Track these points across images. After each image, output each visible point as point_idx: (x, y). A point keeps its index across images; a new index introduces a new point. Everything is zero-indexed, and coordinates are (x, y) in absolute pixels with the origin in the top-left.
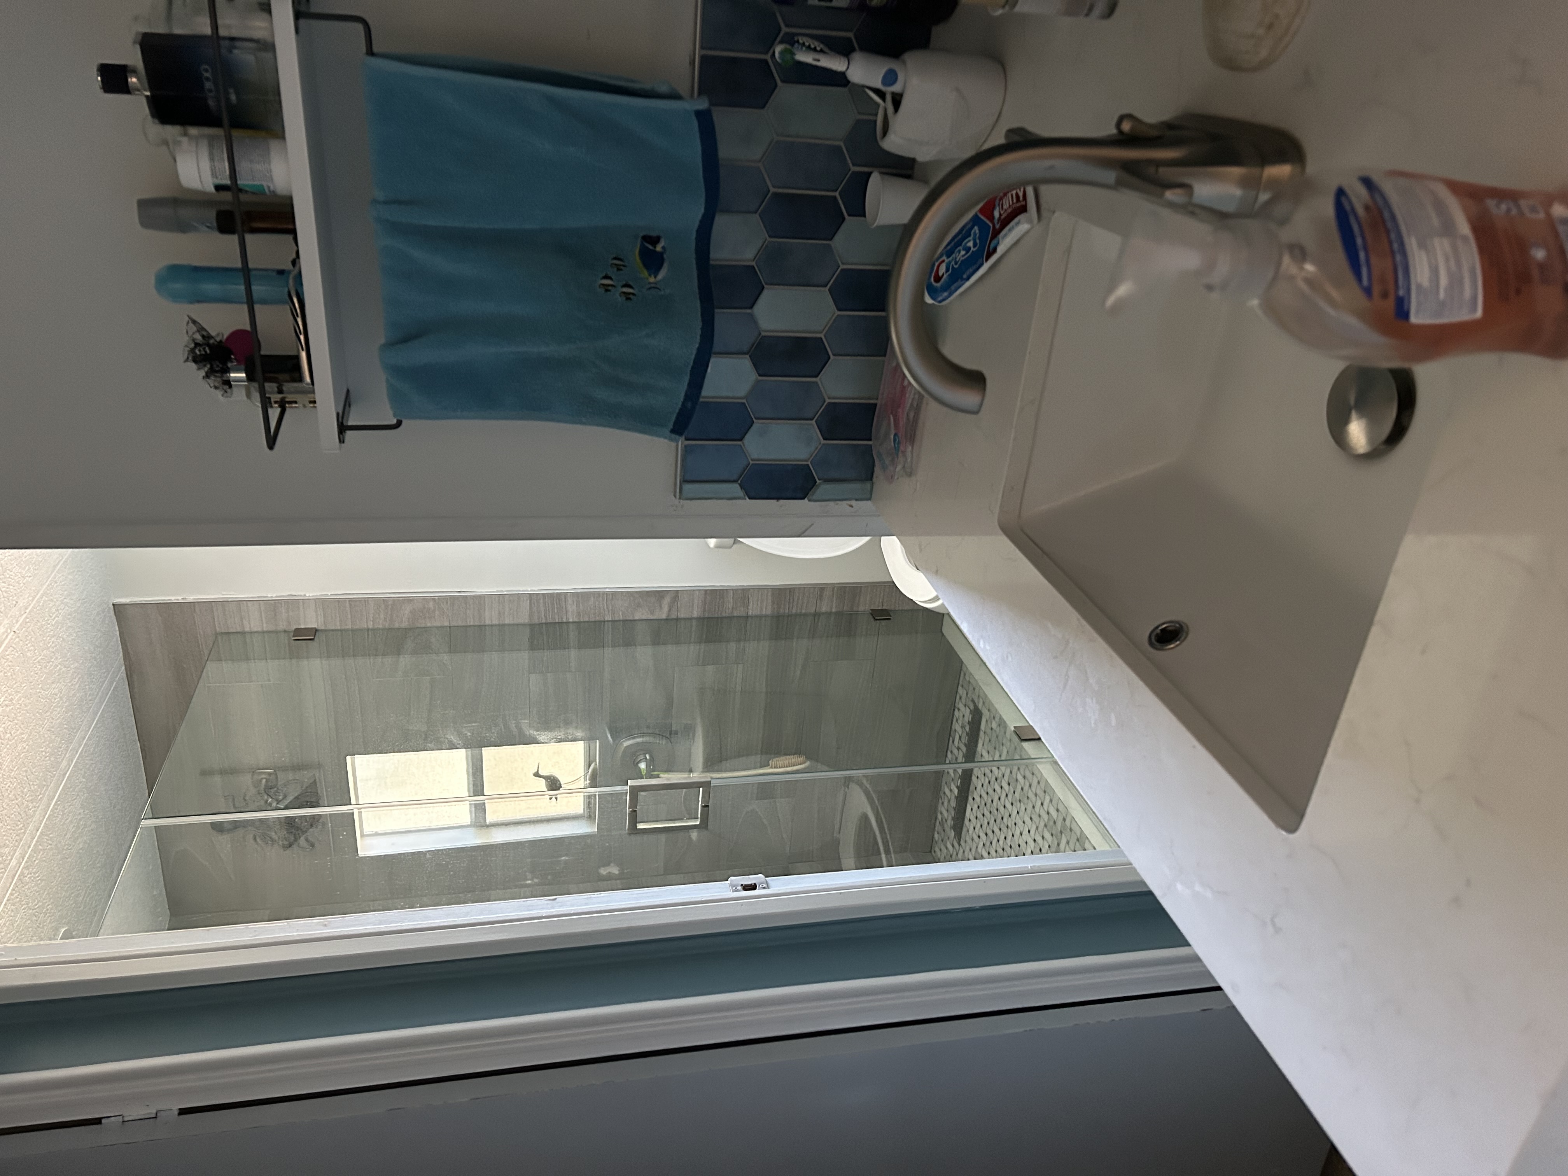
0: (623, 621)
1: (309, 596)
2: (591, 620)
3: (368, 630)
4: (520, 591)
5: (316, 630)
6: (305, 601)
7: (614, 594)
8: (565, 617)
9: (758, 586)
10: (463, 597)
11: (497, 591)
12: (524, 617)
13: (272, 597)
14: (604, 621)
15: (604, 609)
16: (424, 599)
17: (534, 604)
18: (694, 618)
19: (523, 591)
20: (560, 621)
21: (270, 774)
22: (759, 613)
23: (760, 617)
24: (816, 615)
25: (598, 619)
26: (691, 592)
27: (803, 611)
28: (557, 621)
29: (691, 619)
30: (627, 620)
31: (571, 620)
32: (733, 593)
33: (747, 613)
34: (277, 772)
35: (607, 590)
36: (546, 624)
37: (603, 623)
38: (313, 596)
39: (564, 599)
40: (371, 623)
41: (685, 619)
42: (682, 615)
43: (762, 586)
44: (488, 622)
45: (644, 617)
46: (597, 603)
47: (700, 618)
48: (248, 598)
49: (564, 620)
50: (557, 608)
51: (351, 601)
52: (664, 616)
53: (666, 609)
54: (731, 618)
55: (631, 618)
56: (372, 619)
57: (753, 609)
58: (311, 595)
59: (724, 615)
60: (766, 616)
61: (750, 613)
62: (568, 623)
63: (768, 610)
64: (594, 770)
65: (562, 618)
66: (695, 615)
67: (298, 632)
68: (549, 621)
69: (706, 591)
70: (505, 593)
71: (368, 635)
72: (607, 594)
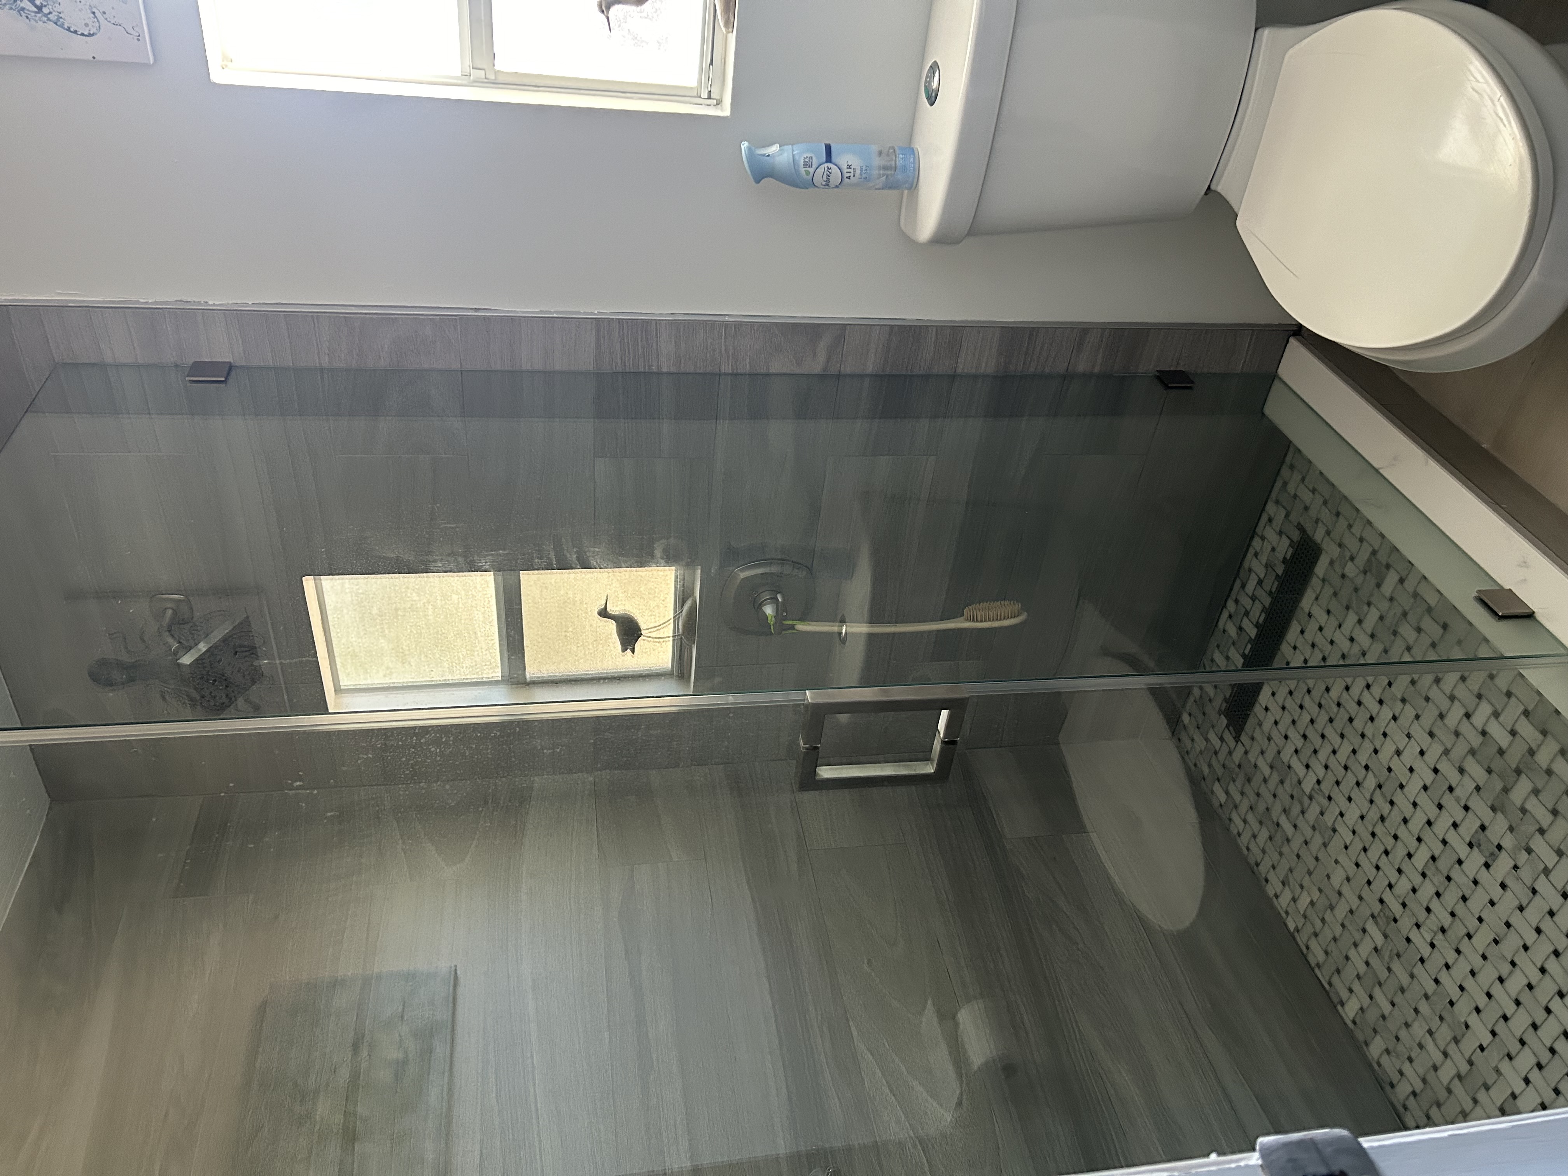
0: (750, 375)
1: (214, 305)
2: (698, 371)
3: (322, 370)
4: (579, 313)
5: (230, 367)
6: (208, 313)
7: (738, 325)
8: (655, 364)
9: (979, 322)
10: (485, 318)
11: (541, 312)
12: (585, 362)
13: (146, 303)
14: (720, 375)
15: (721, 352)
16: (416, 319)
17: (604, 337)
18: (867, 375)
19: (585, 313)
20: (647, 370)
21: (179, 601)
22: (974, 371)
23: (975, 377)
24: (1067, 377)
25: (709, 369)
26: (866, 328)
27: (1047, 370)
28: (642, 370)
29: (861, 376)
30: (756, 374)
31: (665, 370)
32: (937, 331)
33: (956, 368)
34: (191, 599)
35: (727, 319)
36: (624, 373)
37: (717, 378)
38: (219, 305)
39: (654, 333)
40: (327, 357)
41: (852, 376)
42: (848, 369)
43: (985, 322)
44: (526, 366)
45: (785, 371)
46: (710, 341)
47: (876, 375)
48: (104, 302)
49: (654, 369)
50: (642, 348)
51: (288, 315)
52: (817, 369)
53: (822, 357)
54: (926, 377)
55: (764, 371)
56: (327, 351)
57: (966, 364)
58: (217, 303)
59: (916, 372)
60: (985, 376)
61: (959, 371)
62: (659, 374)
63: (988, 365)
64: (692, 611)
65: (650, 366)
66: (870, 369)
67: (198, 368)
68: (627, 370)
69: (892, 327)
70: (555, 315)
71: (322, 378)
72: (726, 325)
